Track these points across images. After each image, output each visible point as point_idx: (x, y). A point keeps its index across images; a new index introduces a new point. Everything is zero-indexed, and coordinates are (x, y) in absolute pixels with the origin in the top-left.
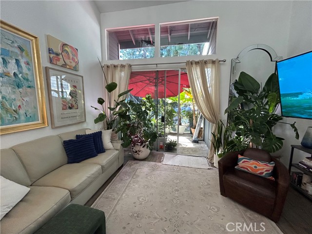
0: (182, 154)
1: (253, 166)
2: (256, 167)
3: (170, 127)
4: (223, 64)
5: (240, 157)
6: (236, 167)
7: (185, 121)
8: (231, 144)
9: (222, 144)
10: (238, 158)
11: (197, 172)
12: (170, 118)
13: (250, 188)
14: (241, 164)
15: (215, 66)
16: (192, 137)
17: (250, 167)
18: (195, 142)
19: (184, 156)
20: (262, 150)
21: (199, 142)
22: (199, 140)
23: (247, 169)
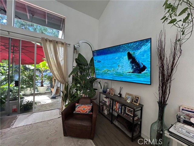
0: (39, 111)
1: (83, 109)
2: (84, 109)
3: (32, 88)
4: (69, 46)
5: (77, 104)
6: (74, 112)
7: (47, 83)
8: (73, 97)
9: (68, 97)
10: (75, 105)
11: (48, 124)
12: (32, 82)
13: (80, 124)
14: (77, 109)
15: (64, 46)
16: (52, 94)
17: (81, 110)
18: (53, 98)
19: (40, 113)
20: (88, 97)
21: (56, 97)
22: (56, 96)
23: (80, 111)
